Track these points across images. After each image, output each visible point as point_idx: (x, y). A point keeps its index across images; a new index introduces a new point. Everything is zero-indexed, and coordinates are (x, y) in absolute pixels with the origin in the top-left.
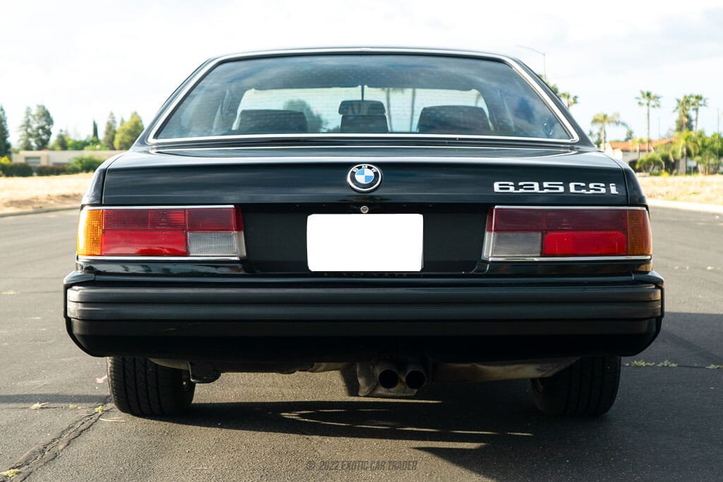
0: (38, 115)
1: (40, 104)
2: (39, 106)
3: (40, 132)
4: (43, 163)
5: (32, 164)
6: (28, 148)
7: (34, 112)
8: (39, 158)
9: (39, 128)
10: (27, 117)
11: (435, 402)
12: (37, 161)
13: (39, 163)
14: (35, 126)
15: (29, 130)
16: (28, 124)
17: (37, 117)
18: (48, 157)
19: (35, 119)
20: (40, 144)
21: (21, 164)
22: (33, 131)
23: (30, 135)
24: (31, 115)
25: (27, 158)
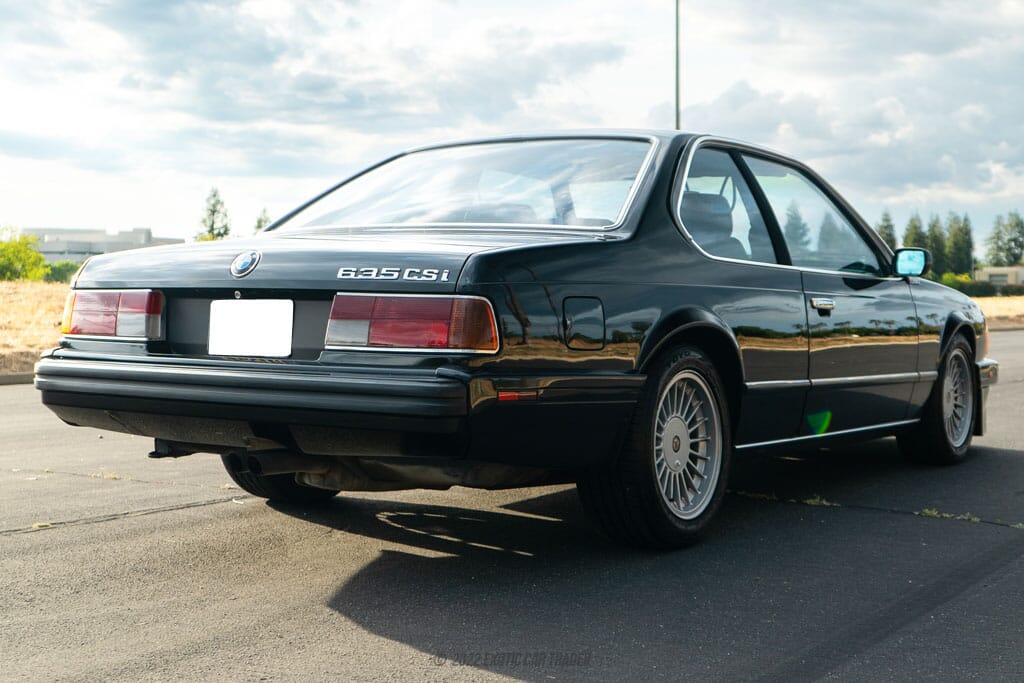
0: (1011, 225)
1: (1013, 211)
2: (1011, 215)
3: (1013, 244)
4: (1011, 281)
5: (996, 282)
6: (998, 264)
7: (1006, 222)
8: (1005, 275)
9: (1010, 240)
10: (996, 228)
11: (553, 519)
12: (1004, 278)
13: (1006, 281)
14: (1006, 238)
15: (1000, 243)
16: (998, 236)
17: (1009, 228)
18: (1017, 275)
19: (1006, 229)
20: (1012, 259)
21: (983, 283)
22: (1005, 244)
23: (1000, 249)
24: (1003, 226)
25: (991, 276)
